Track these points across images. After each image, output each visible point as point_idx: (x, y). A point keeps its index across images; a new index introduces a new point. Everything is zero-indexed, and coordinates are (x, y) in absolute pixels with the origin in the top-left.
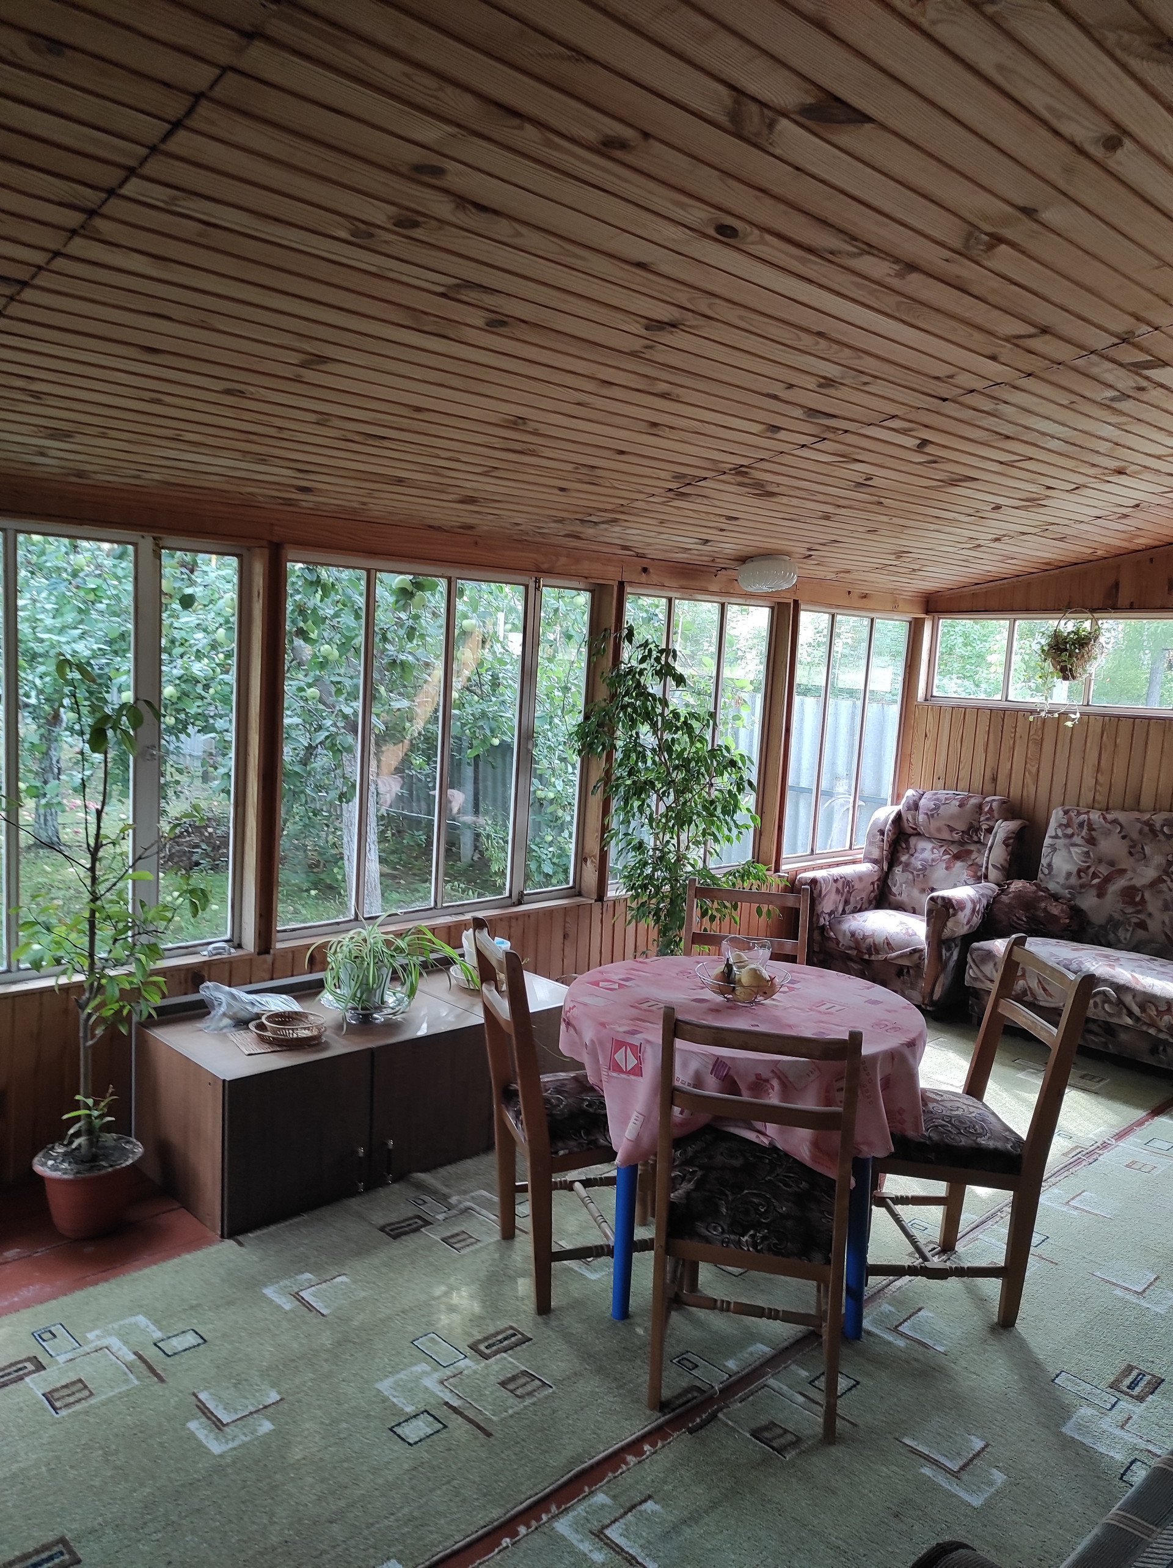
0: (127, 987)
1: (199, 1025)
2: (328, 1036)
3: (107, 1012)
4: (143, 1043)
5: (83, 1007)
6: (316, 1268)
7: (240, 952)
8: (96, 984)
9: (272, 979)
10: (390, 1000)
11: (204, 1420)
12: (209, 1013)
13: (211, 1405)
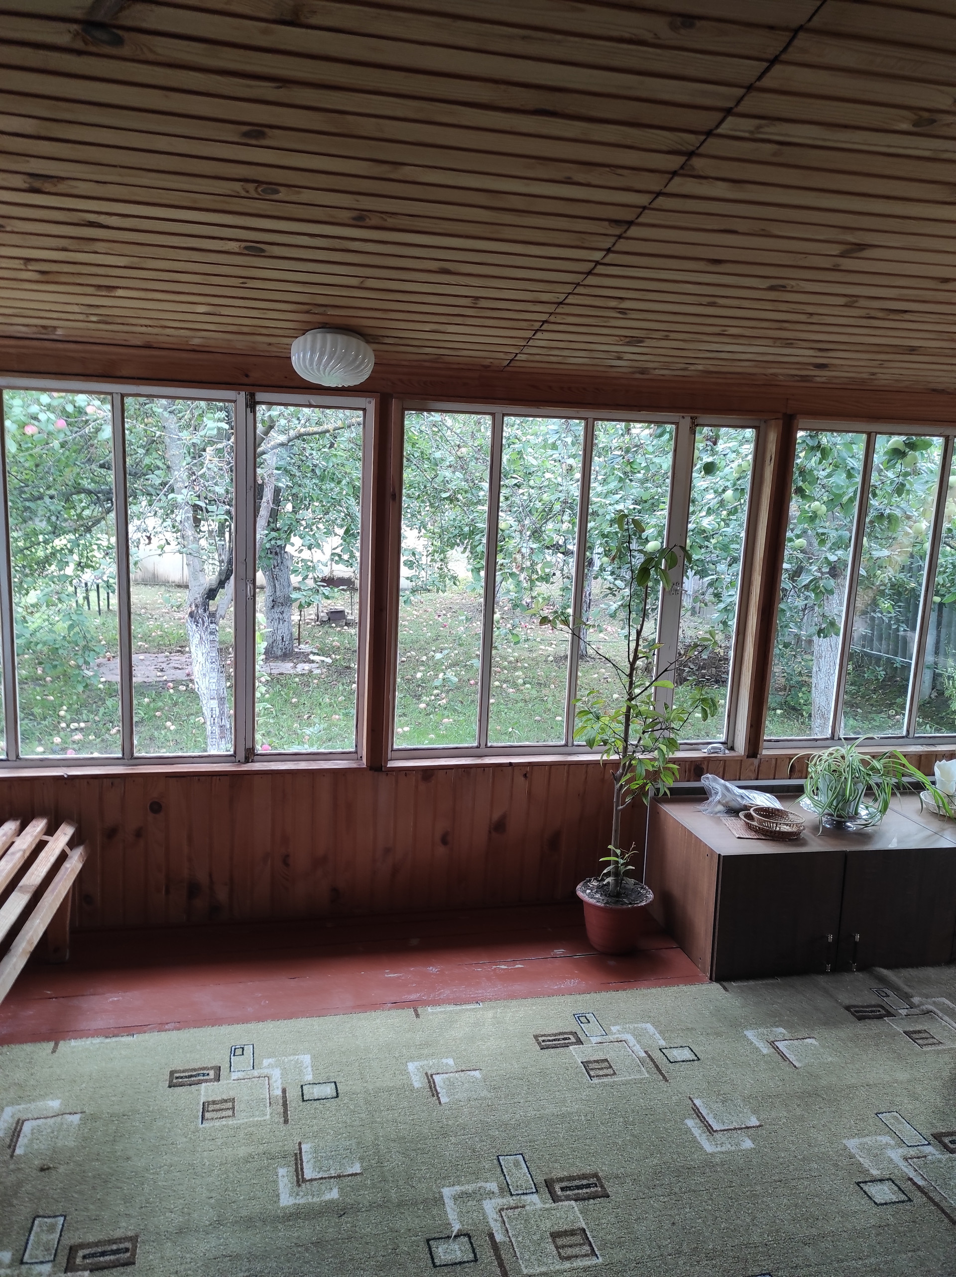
0: (651, 769)
1: (699, 807)
2: (806, 834)
3: (634, 786)
4: (656, 814)
5: (618, 780)
6: (789, 1026)
7: (732, 754)
8: (627, 763)
9: (757, 779)
10: (863, 812)
11: (698, 1121)
12: (708, 799)
13: (704, 1112)
